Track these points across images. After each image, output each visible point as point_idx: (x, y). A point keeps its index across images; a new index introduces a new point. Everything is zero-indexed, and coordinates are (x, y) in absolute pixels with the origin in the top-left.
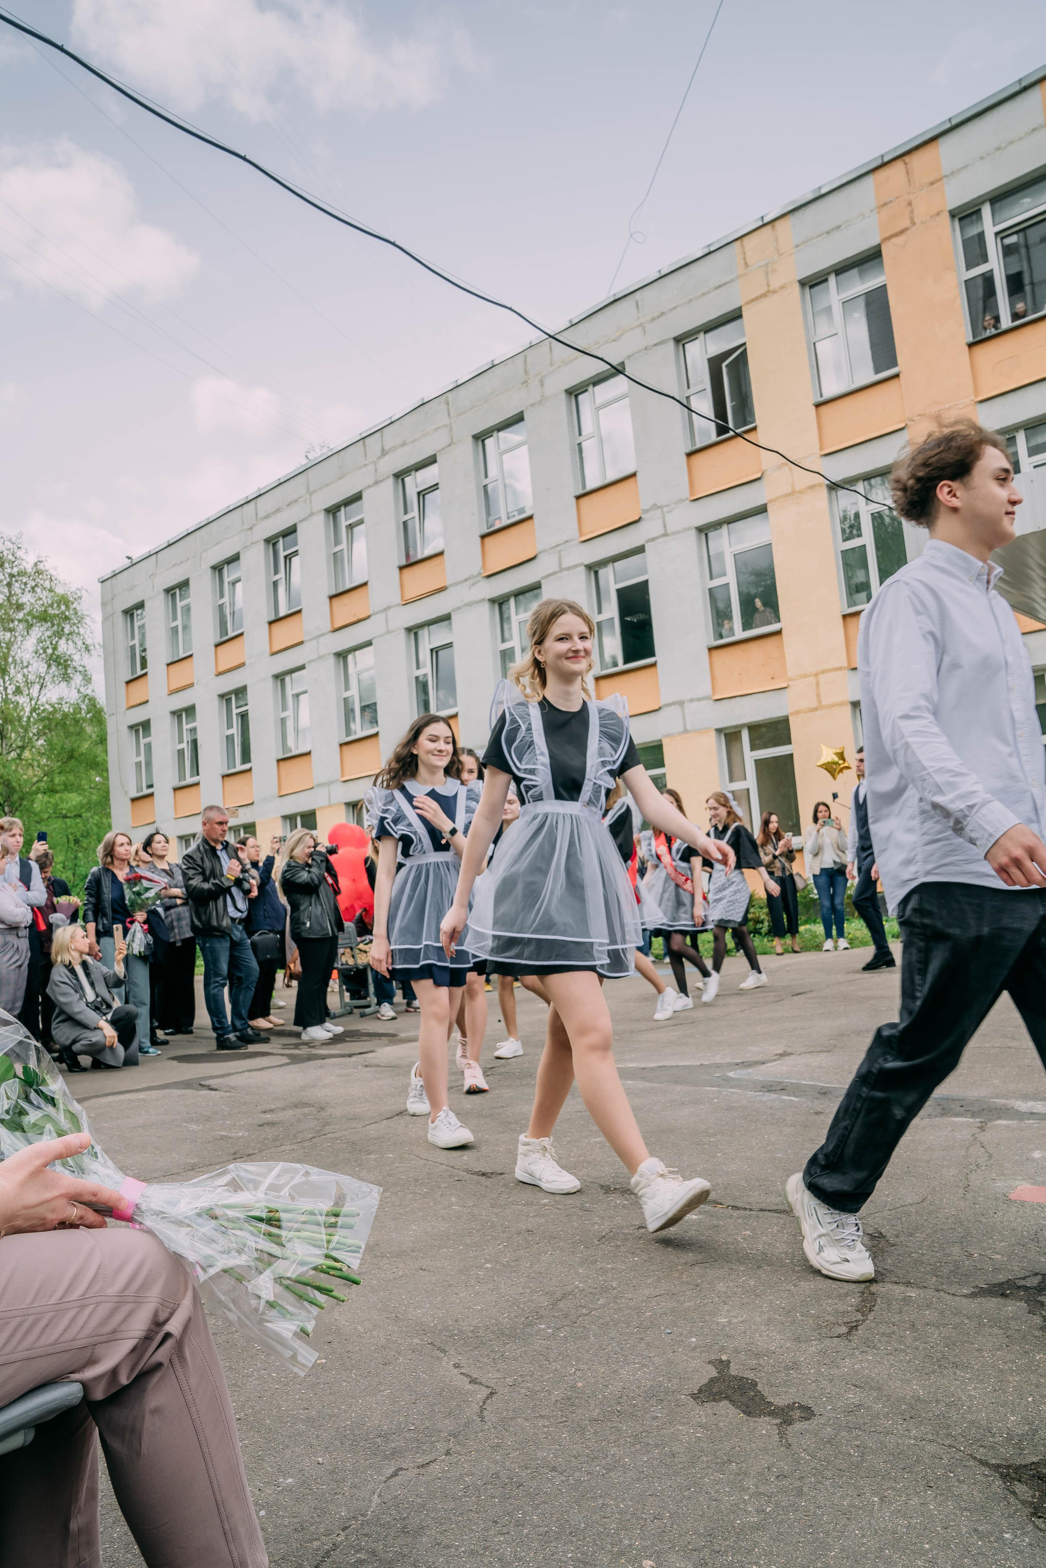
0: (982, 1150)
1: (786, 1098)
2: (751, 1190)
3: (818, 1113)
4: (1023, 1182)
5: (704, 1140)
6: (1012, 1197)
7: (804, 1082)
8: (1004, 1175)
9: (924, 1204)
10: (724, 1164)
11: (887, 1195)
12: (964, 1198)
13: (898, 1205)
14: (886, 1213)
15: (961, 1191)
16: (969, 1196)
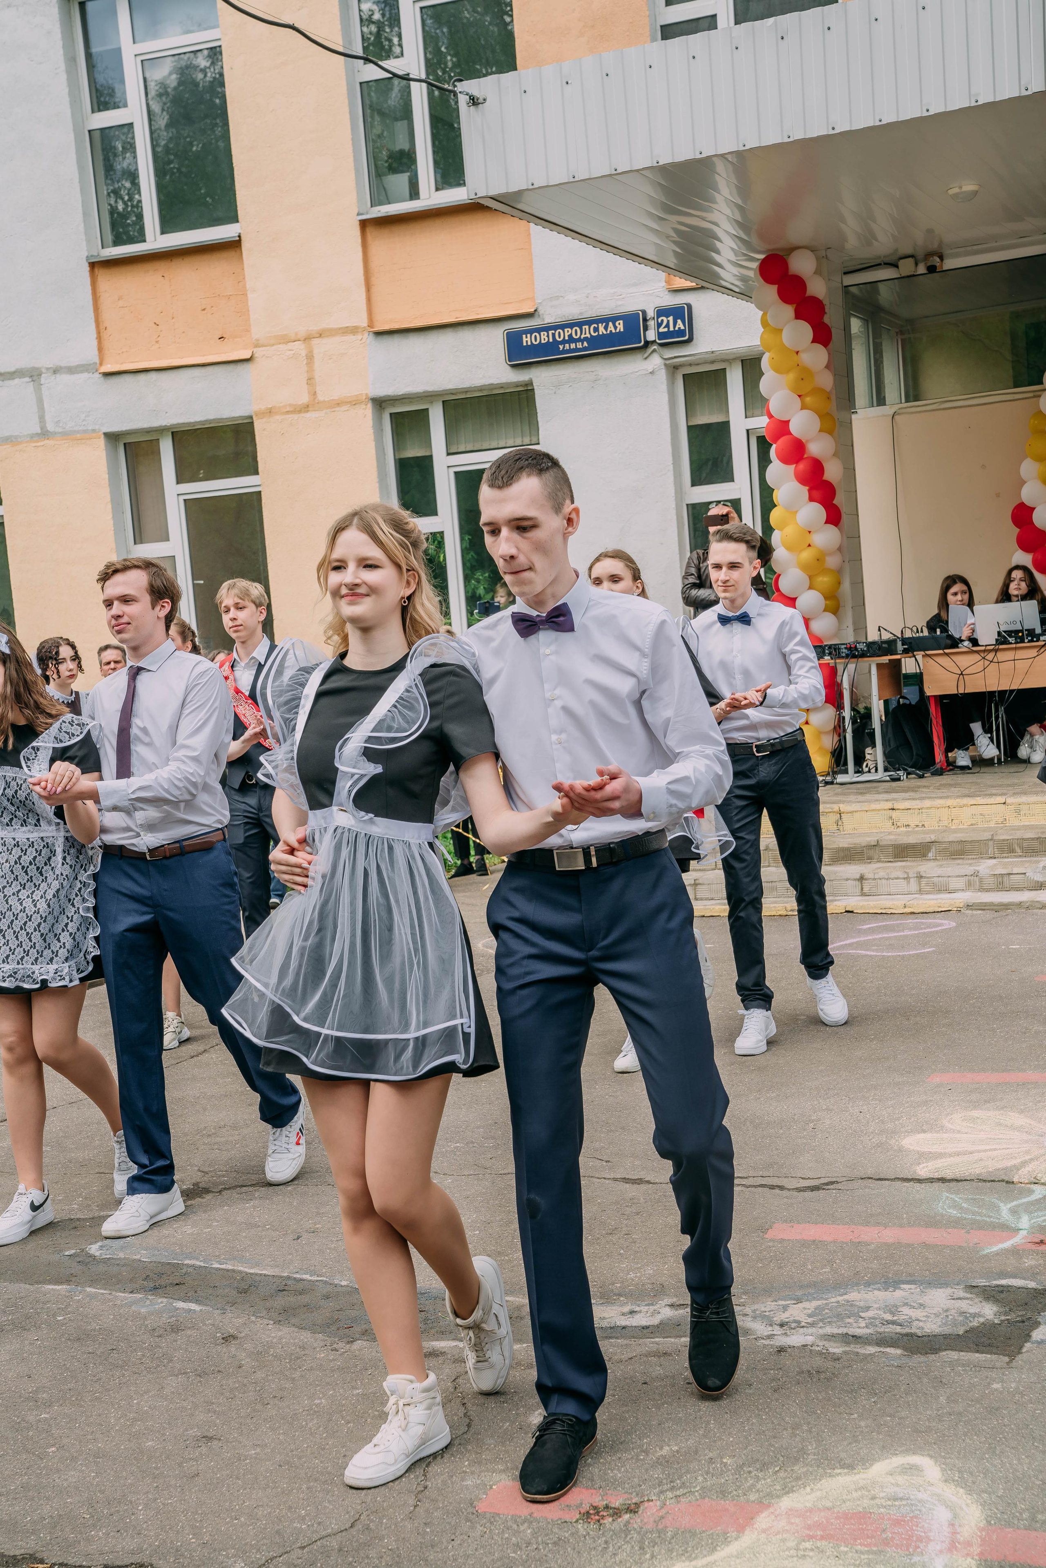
0: (462, 1411)
1: (181, 1305)
2: (94, 1526)
3: (228, 1339)
4: (503, 1476)
5: (31, 1418)
6: (481, 1507)
7: (216, 1266)
8: (480, 1463)
9: (354, 1531)
10: (58, 1471)
11: (303, 1519)
12: (411, 1516)
13: (315, 1537)
14: (293, 1556)
15: (411, 1501)
16: (420, 1510)
